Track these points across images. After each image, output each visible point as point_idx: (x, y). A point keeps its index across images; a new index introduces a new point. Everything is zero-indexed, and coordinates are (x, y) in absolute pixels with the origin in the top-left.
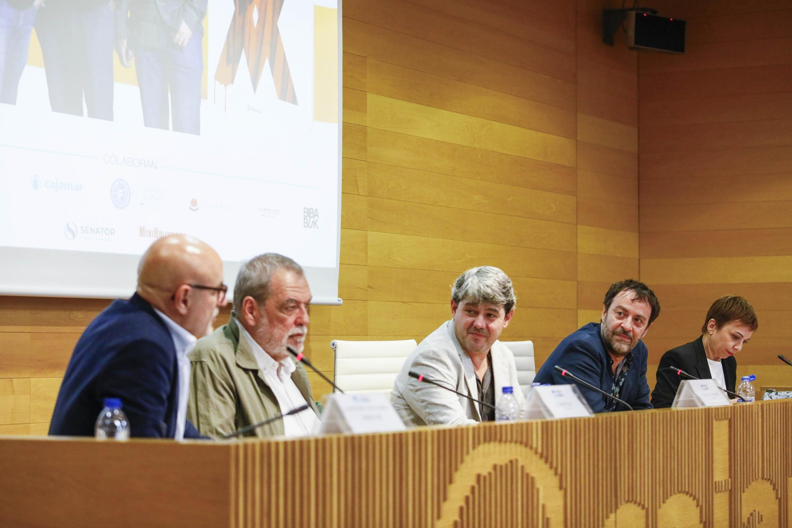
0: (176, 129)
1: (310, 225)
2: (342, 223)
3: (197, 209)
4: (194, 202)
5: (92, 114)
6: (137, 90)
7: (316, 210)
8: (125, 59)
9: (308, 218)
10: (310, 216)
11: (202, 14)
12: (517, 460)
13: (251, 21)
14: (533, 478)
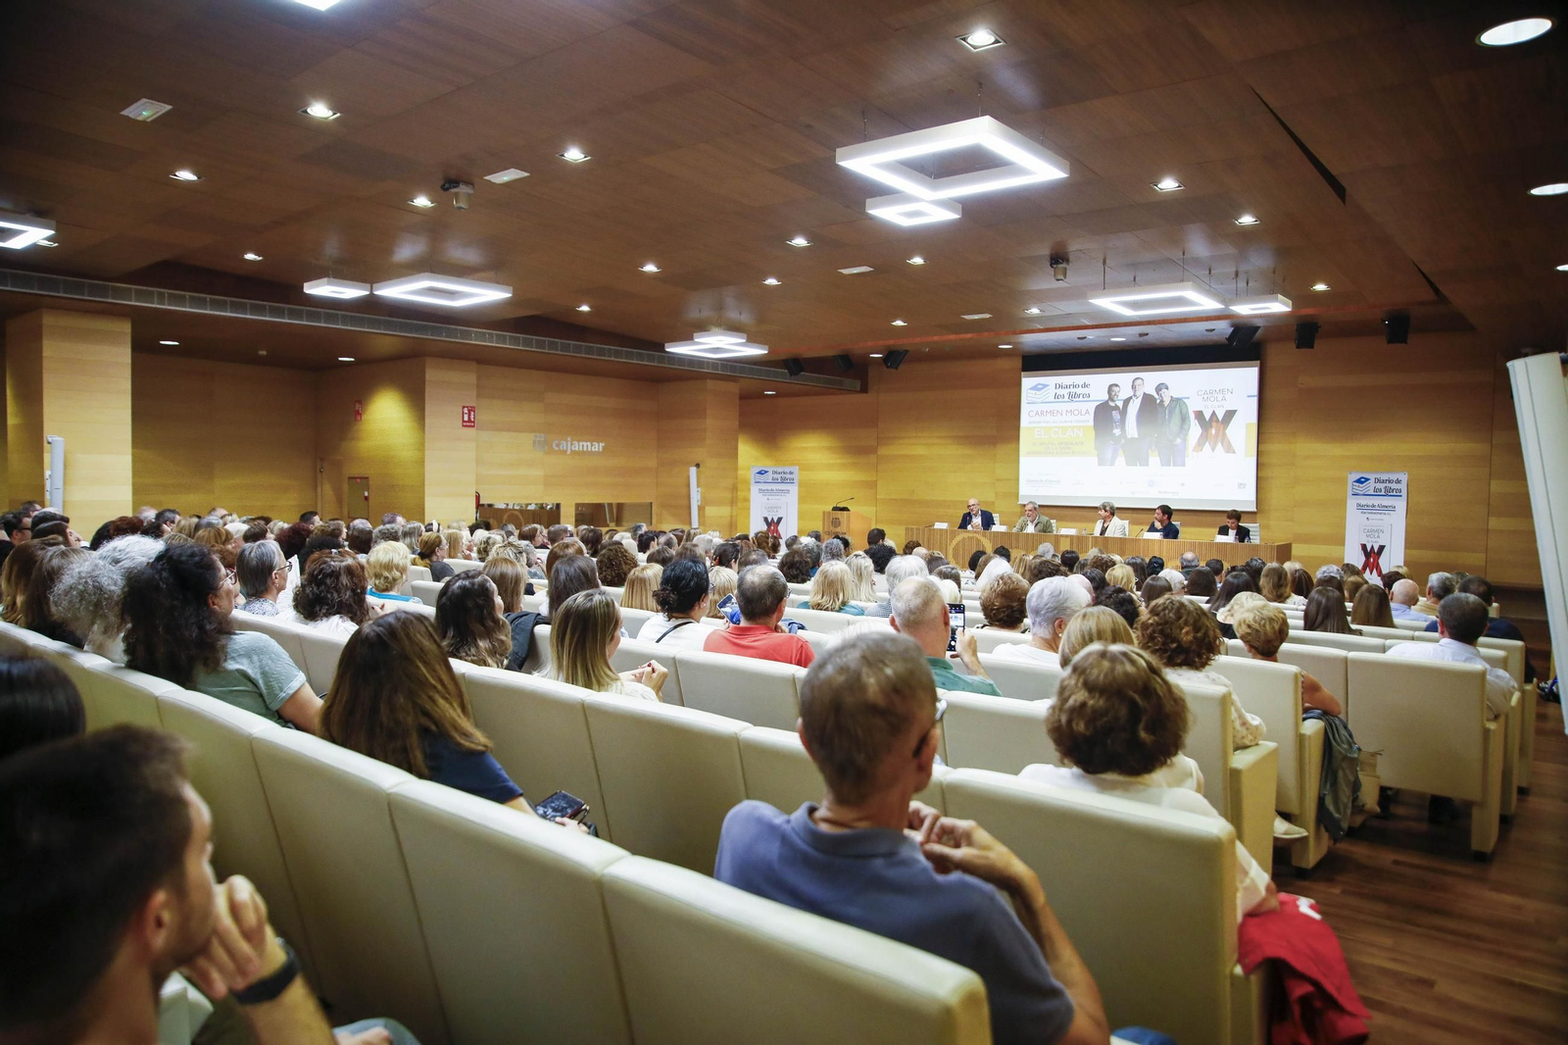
0: (1173, 466)
3: (1184, 486)
8: (1154, 451)
10: (1243, 486)
13: (1211, 433)
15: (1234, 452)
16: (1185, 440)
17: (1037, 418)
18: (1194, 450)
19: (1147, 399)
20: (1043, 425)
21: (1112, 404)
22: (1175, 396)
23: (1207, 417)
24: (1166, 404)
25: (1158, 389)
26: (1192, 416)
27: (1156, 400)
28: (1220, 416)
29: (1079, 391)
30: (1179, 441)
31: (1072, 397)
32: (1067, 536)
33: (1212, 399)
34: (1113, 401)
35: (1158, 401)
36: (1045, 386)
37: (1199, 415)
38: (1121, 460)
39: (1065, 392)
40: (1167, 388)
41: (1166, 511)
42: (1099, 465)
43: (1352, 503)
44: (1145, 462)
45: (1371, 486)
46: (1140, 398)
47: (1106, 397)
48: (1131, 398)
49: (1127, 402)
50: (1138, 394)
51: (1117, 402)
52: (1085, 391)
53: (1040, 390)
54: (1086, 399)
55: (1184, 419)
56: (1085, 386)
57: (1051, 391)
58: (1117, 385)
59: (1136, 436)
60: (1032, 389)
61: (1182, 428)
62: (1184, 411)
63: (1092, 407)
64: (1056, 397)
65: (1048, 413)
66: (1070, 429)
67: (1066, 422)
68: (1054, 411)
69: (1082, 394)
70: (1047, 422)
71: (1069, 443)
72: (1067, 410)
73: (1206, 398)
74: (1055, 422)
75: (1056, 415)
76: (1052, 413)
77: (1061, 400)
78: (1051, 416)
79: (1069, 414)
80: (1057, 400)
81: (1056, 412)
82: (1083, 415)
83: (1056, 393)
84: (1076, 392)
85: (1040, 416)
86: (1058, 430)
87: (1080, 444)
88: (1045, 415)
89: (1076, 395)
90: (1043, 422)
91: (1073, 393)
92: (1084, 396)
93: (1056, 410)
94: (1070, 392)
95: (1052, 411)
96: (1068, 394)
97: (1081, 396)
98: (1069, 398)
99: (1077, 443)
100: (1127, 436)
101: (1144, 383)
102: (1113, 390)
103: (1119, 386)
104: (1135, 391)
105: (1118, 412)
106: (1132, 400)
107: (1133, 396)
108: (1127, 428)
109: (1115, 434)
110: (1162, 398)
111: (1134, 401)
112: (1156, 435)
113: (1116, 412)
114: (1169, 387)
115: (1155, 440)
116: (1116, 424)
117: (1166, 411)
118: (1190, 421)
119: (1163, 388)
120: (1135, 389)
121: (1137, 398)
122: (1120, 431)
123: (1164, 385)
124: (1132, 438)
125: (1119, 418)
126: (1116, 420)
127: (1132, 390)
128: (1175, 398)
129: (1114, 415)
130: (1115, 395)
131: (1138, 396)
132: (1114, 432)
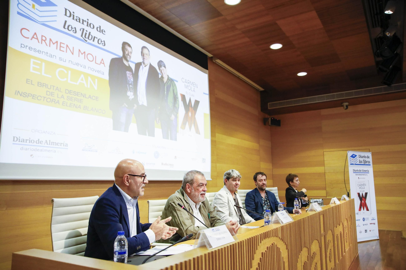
0: (171, 139)
2: (211, 162)
4: (176, 157)
5: (149, 135)
7: (205, 158)
10: (204, 160)
11: (177, 113)
12: (274, 243)
13: (189, 115)
14: (279, 248)
16: (176, 117)
17: (35, 44)
18: (181, 127)
19: (152, 71)
20: (43, 57)
21: (125, 62)
22: (170, 76)
23: (187, 101)
24: (165, 80)
25: (160, 64)
26: (180, 98)
27: (158, 74)
28: (193, 103)
29: (94, 33)
30: (173, 117)
33: (189, 88)
34: (127, 61)
35: (160, 76)
37: (183, 97)
38: (133, 126)
39: (79, 26)
40: (165, 67)
43: (351, 169)
45: (358, 159)
46: (148, 68)
47: (121, 54)
48: (140, 64)
50: (146, 62)
51: (130, 63)
54: (101, 46)
55: (175, 98)
56: (100, 30)
58: (129, 46)
59: (145, 104)
61: (174, 106)
62: (175, 92)
64: (66, 27)
65: (54, 44)
66: (82, 76)
67: (78, 64)
68: (61, 43)
69: (97, 38)
70: (51, 56)
71: (80, 94)
72: (79, 50)
73: (186, 86)
74: (62, 59)
75: (65, 51)
76: (59, 45)
77: (71, 33)
78: (57, 49)
79: (82, 56)
80: (66, 31)
81: (65, 46)
82: (98, 64)
83: (66, 22)
84: (90, 33)
85: (39, 42)
86: (66, 72)
87: (94, 98)
88: (48, 44)
89: (90, 37)
90: (44, 53)
91: (86, 32)
92: (100, 42)
93: (64, 44)
94: (83, 29)
95: (57, 42)
96: (80, 30)
97: (96, 40)
98: (82, 36)
99: (90, 96)
100: (139, 102)
101: (149, 55)
102: (127, 49)
103: (131, 48)
104: (144, 58)
105: (131, 73)
106: (141, 66)
107: (142, 63)
108: (138, 93)
109: (129, 97)
110: (162, 74)
111: (143, 68)
112: (159, 108)
113: (130, 73)
114: (166, 66)
115: (159, 112)
116: (131, 86)
117: (165, 87)
118: (179, 101)
119: (163, 66)
120: (144, 57)
121: (145, 66)
122: (133, 95)
123: (163, 63)
124: (143, 105)
125: (132, 80)
126: (129, 82)
127: (141, 56)
128: (170, 78)
129: (128, 75)
130: (128, 54)
131: (146, 64)
132: (128, 94)
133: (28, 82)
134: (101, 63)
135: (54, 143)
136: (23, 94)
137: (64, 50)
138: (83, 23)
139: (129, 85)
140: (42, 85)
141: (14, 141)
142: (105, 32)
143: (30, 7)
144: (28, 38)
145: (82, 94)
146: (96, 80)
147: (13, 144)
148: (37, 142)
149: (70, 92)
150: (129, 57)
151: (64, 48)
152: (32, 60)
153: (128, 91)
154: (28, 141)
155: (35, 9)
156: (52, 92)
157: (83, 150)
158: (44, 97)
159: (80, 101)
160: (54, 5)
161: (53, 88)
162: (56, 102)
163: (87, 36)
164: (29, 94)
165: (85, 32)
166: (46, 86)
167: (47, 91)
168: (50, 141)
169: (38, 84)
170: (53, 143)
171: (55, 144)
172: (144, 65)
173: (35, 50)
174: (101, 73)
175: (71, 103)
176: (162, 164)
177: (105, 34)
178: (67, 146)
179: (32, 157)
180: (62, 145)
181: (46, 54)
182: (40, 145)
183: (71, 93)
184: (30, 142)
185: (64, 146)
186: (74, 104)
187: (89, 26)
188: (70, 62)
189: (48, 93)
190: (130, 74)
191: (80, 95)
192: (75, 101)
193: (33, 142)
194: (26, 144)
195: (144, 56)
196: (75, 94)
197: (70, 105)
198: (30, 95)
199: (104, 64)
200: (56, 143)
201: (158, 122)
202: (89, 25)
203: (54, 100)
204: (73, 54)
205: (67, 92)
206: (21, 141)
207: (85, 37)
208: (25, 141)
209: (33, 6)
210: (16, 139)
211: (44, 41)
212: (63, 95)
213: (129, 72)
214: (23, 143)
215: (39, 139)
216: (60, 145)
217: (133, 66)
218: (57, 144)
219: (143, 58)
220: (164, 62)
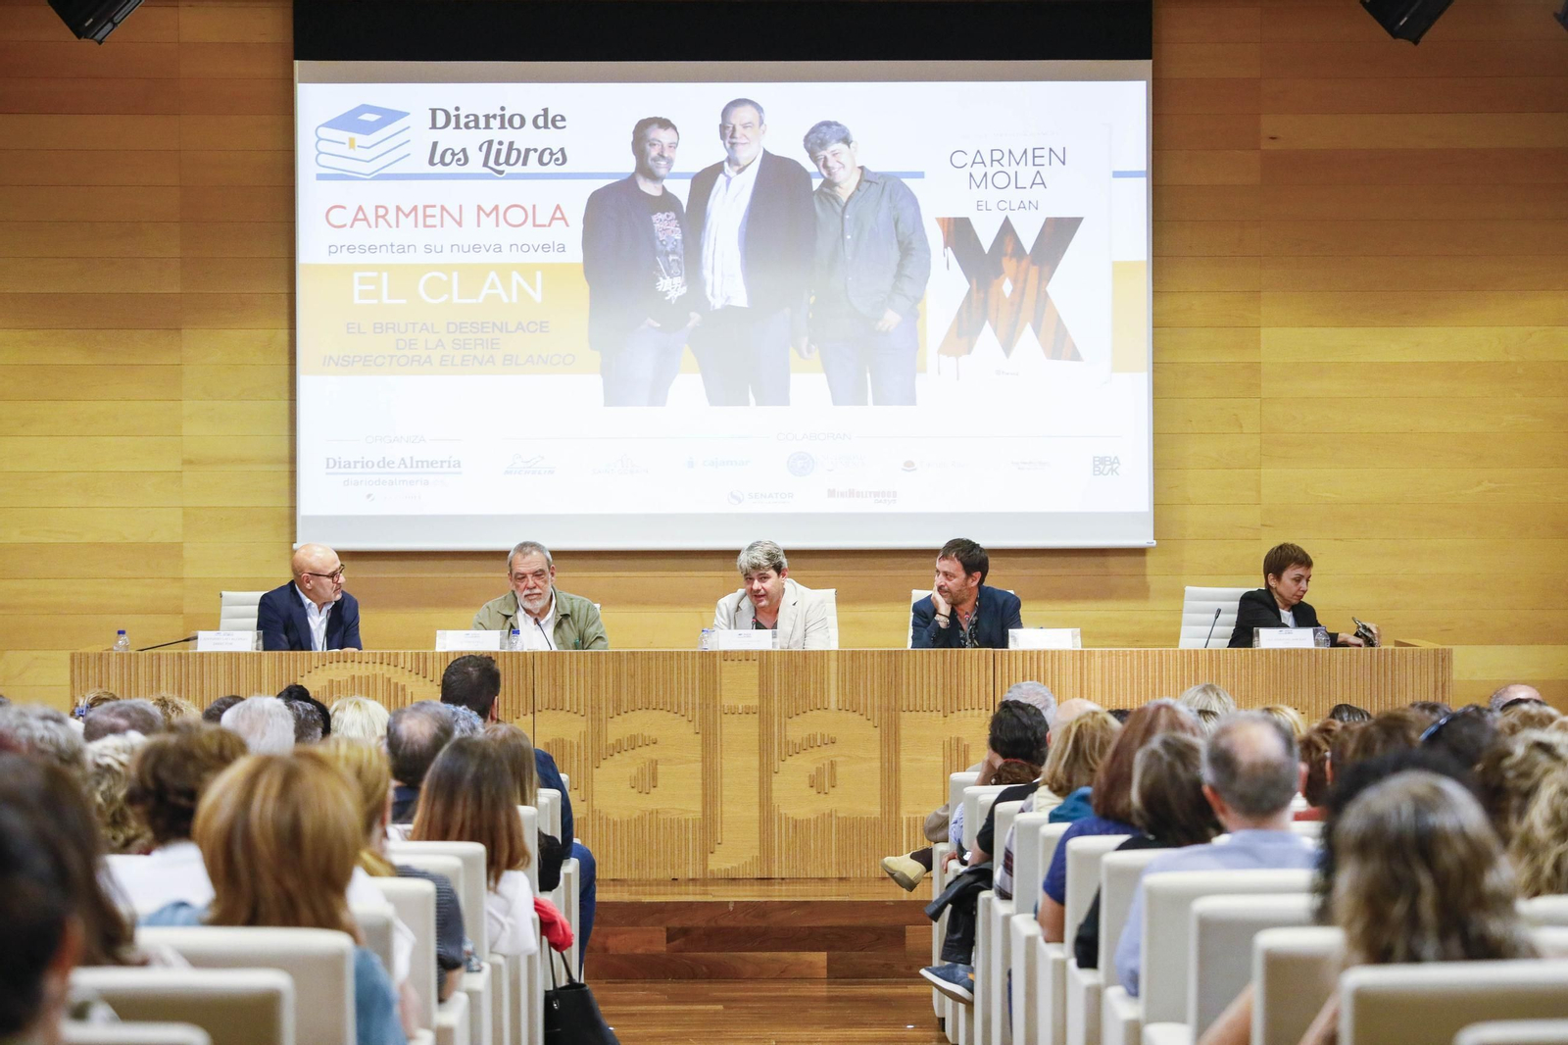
0: (876, 403)
1: (1105, 472)
3: (915, 470)
4: (909, 464)
5: (761, 403)
6: (823, 376)
7: (1116, 458)
8: (806, 353)
9: (1102, 467)
10: (1104, 465)
11: (918, 299)
13: (999, 292)
15: (1076, 356)
16: (913, 316)
17: (361, 234)
18: (946, 349)
19: (777, 175)
20: (383, 258)
21: (648, 188)
22: (873, 167)
23: (987, 236)
24: (845, 191)
25: (819, 137)
26: (935, 236)
27: (807, 177)
28: (1028, 238)
29: (526, 138)
30: (891, 319)
31: (500, 160)
32: (747, 656)
33: (1001, 180)
34: (653, 177)
35: (816, 183)
36: (389, 116)
37: (959, 232)
38: (688, 386)
40: (847, 141)
41: (971, 557)
42: (605, 405)
44: (779, 395)
46: (752, 172)
47: (628, 164)
48: (716, 170)
49: (704, 182)
50: (744, 154)
51: (666, 183)
52: (549, 139)
53: (368, 129)
54: (552, 168)
55: (908, 246)
56: (549, 120)
57: (418, 136)
58: (665, 124)
59: (741, 300)
60: (332, 124)
61: (899, 275)
62: (907, 220)
63: (575, 198)
64: (437, 159)
65: (407, 216)
66: (493, 275)
67: (476, 248)
68: (425, 207)
69: (535, 150)
70: (402, 249)
71: (490, 325)
72: (480, 208)
73: (978, 178)
74: (433, 248)
75: (439, 224)
76: (420, 214)
77: (454, 168)
78: (416, 226)
79: (488, 222)
80: (439, 169)
81: (437, 211)
82: (544, 226)
83: (435, 145)
84: (511, 144)
85: (370, 227)
86: (444, 277)
87: (532, 327)
88: (393, 222)
89: (514, 154)
90: (384, 248)
91: (500, 147)
92: (546, 158)
93: (434, 206)
94: (490, 143)
95: (415, 208)
96: (480, 149)
97: (533, 157)
98: (485, 164)
99: (520, 323)
100: (709, 303)
101: (761, 123)
102: (654, 139)
103: (675, 128)
104: (733, 145)
105: (672, 215)
106: (721, 176)
107: (726, 164)
108: (707, 273)
109: (665, 294)
110: (830, 174)
111: (729, 179)
112: (812, 299)
113: (668, 216)
114: (854, 136)
115: (811, 315)
116: (671, 258)
117: (843, 218)
118: (927, 251)
119: (834, 141)
120: (734, 141)
121: (740, 171)
122: (682, 286)
123: (835, 128)
124: (729, 310)
125: (678, 237)
126: (665, 246)
127: (722, 142)
128: (876, 174)
129: (657, 226)
130: (661, 156)
131: (743, 162)
132: (660, 288)
133: (350, 330)
134: (553, 218)
135: (422, 462)
136: (341, 361)
137: (436, 221)
138: (487, 127)
139: (667, 254)
140: (384, 328)
141: (328, 467)
142: (563, 119)
143: (344, 150)
144: (344, 226)
145: (494, 324)
146: (539, 274)
147: (327, 474)
148: (381, 464)
149: (461, 328)
150: (663, 163)
151: (434, 216)
152: (356, 275)
153: (661, 279)
154: (359, 465)
155: (357, 148)
156: (410, 340)
157: (507, 472)
158: (392, 357)
159: (492, 344)
160: (403, 114)
161: (414, 328)
162: (422, 361)
163: (502, 159)
164: (355, 357)
165: (495, 147)
166: (393, 328)
167: (398, 340)
168: (412, 458)
169: (375, 328)
170: (420, 464)
171: (425, 464)
172: (737, 168)
173: (362, 249)
174: (556, 248)
175: (464, 356)
176: (831, 493)
177: (564, 127)
178: (459, 466)
179: (371, 498)
180: (446, 465)
181: (390, 248)
182: (387, 470)
183: (463, 330)
184: (363, 467)
185: (449, 467)
186: (475, 357)
187: (507, 125)
188: (455, 248)
189: (401, 344)
190: (670, 218)
191: (490, 330)
192: (475, 348)
193: (370, 464)
194: (355, 470)
195: (732, 137)
196: (474, 330)
197: (463, 360)
198: (357, 359)
199: (563, 218)
200: (427, 461)
201: (809, 351)
202: (506, 122)
203: (417, 358)
204: (460, 224)
205: (452, 328)
206: (344, 467)
207: (497, 162)
208: (352, 465)
209: (352, 141)
210: (333, 464)
211: (383, 217)
212: (440, 340)
213: (663, 213)
214: (348, 470)
215: (384, 458)
216: (439, 465)
217: (681, 190)
218: (432, 464)
219: (728, 145)
220: (840, 122)
